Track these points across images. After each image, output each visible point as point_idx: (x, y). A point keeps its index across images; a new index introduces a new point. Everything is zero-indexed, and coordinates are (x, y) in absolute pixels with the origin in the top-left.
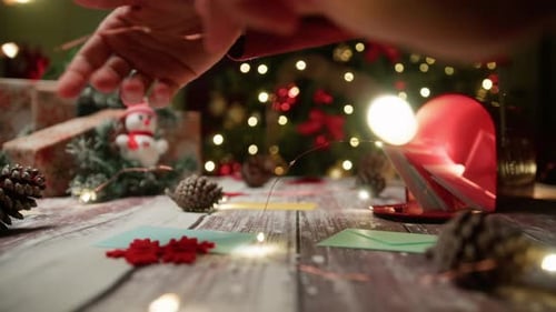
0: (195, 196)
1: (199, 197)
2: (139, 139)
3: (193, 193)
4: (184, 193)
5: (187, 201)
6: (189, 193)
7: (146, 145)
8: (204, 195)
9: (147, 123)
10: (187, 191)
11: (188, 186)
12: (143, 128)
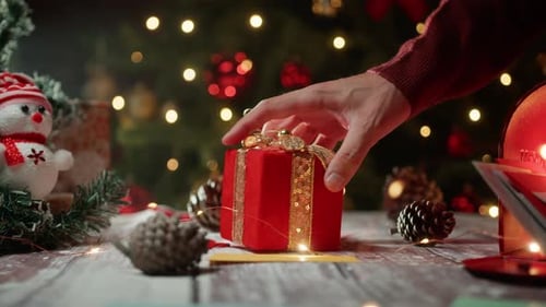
0: (167, 249)
1: (174, 249)
2: (25, 148)
3: (164, 242)
4: (148, 242)
5: (154, 257)
6: (158, 243)
7: (37, 157)
8: (181, 246)
9: (38, 119)
10: (153, 239)
11: (154, 230)
12: (30, 128)
